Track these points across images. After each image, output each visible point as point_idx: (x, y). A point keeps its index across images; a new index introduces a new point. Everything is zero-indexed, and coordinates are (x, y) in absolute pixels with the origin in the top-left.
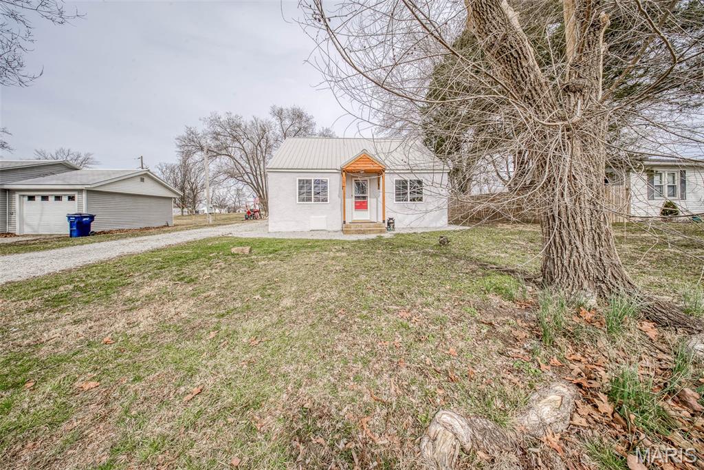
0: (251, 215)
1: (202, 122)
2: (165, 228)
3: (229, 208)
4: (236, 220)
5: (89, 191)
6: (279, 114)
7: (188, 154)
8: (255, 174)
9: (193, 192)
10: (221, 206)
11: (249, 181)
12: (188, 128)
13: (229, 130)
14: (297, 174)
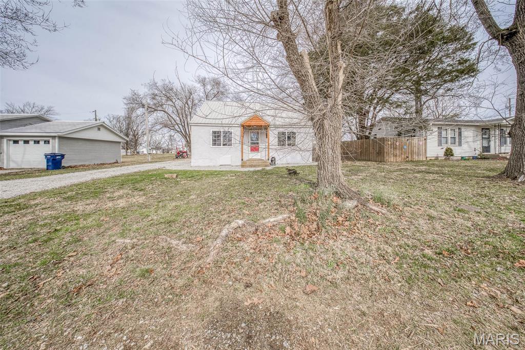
0: (180, 155)
1: (143, 86)
2: (116, 163)
3: (163, 150)
4: (169, 158)
5: (60, 138)
6: (203, 82)
7: (132, 110)
8: (183, 124)
9: (135, 137)
10: (157, 148)
11: (179, 130)
12: (132, 90)
13: (164, 92)
14: (211, 127)
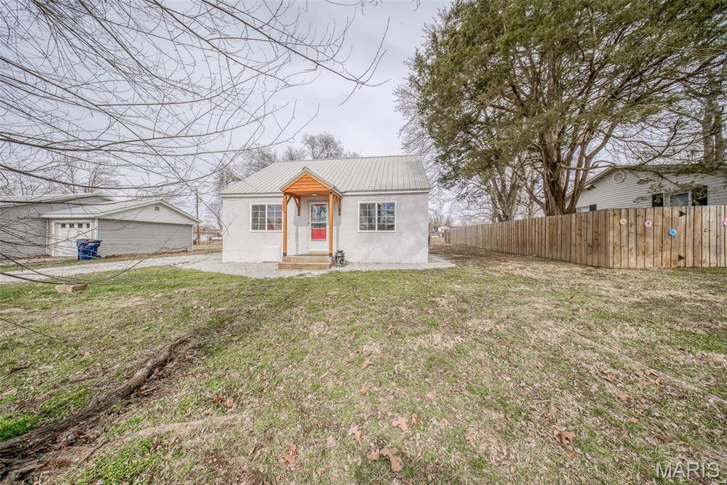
5: (100, 220)
14: (250, 199)
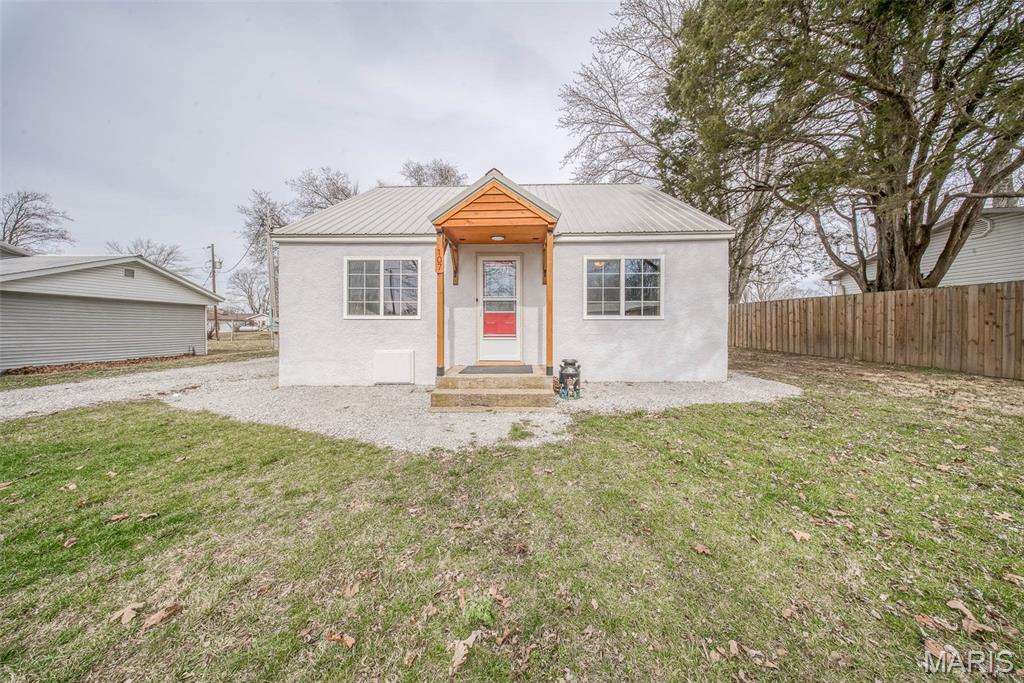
1: (288, 187)
12: (254, 193)
14: (343, 249)
